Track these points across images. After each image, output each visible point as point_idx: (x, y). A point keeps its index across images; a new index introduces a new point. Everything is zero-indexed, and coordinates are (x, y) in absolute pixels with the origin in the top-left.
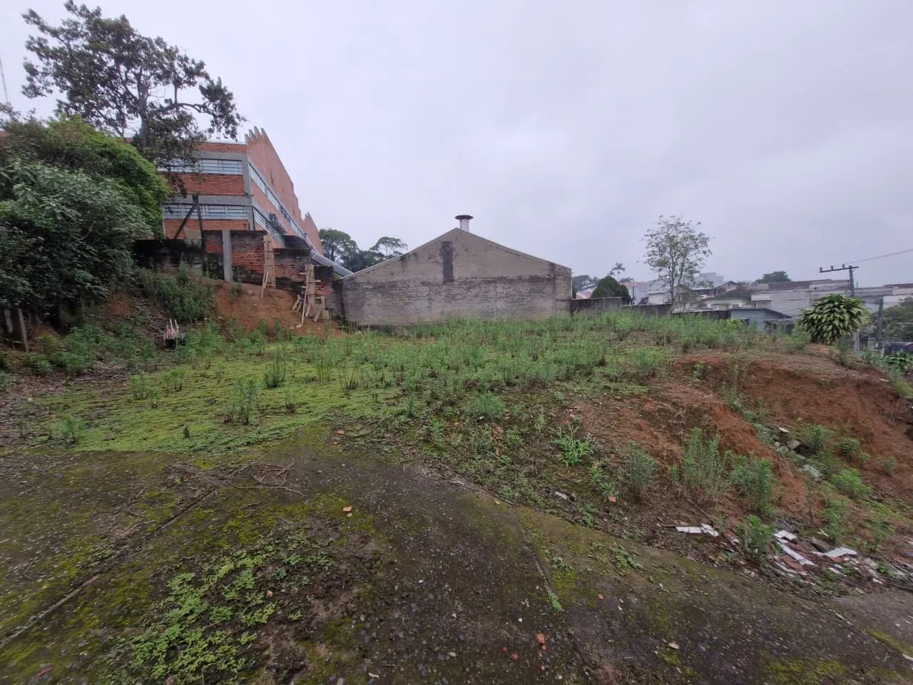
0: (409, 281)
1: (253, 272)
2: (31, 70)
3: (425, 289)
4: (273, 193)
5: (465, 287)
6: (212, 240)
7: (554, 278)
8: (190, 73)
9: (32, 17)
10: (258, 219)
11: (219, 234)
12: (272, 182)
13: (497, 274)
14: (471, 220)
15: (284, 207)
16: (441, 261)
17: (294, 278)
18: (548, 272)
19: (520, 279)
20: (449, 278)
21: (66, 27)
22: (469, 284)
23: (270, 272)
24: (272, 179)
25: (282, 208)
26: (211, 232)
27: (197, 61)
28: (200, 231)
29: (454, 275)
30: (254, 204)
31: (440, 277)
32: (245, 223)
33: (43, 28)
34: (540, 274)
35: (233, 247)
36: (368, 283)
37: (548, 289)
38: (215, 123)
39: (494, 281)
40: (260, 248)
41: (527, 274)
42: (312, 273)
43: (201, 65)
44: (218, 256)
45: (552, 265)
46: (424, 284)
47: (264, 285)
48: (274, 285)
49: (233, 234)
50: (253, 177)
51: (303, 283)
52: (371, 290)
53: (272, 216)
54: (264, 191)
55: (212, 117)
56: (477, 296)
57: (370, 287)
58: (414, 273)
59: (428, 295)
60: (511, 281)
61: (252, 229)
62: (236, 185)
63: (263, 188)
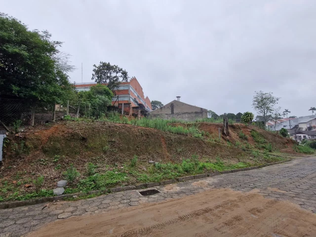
0: (162, 114)
1: (128, 112)
2: (93, 75)
3: (167, 116)
4: (136, 92)
5: (177, 115)
6: (120, 105)
7: (202, 112)
8: (119, 70)
9: (95, 65)
10: (131, 100)
11: (122, 104)
12: (136, 90)
13: (185, 111)
14: (180, 98)
15: (139, 96)
16: (171, 108)
17: (136, 113)
18: (200, 111)
19: (192, 113)
20: (172, 112)
21: (99, 66)
22: (178, 114)
23: (131, 112)
24: (136, 89)
25: (138, 96)
26: (120, 104)
27: (121, 68)
28: (118, 104)
29: (174, 112)
30: (131, 96)
31: (170, 113)
32: (128, 101)
33: (96, 67)
34: (198, 111)
35: (124, 107)
36: (153, 114)
37: (200, 115)
38: (123, 79)
39: (185, 113)
40: (129, 107)
41: (194, 111)
42: (140, 112)
43: (122, 69)
44: (121, 109)
45: (202, 109)
46: (166, 114)
47: (129, 115)
48: (131, 115)
49: (124, 104)
50: (131, 90)
51: (138, 115)
52: (153, 116)
53: (135, 99)
54: (133, 92)
55: (123, 78)
56: (180, 117)
57: (153, 115)
58: (164, 112)
59: (167, 117)
60: (189, 113)
61: (129, 103)
62: (126, 92)
63: (133, 91)
